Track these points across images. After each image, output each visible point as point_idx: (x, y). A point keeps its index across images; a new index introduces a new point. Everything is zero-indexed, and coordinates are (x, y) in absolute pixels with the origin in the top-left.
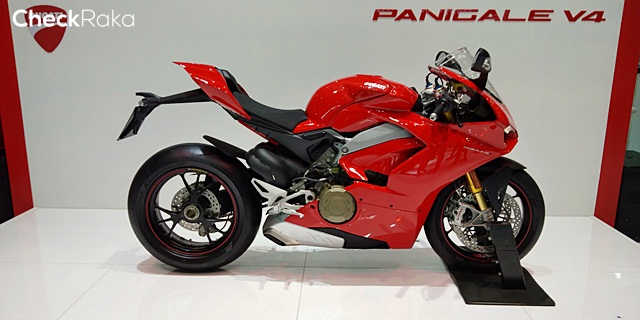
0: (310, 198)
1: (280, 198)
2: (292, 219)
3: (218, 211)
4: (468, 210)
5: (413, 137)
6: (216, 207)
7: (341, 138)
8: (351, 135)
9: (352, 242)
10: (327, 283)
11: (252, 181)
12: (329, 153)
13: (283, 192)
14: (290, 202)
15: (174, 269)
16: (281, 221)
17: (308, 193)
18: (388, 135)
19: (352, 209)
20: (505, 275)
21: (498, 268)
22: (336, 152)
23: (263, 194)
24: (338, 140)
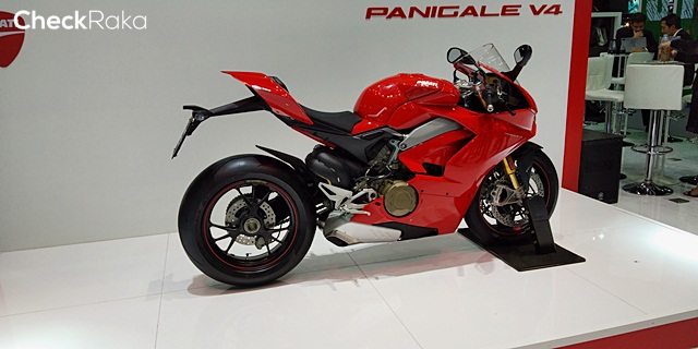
0: (373, 195)
1: (346, 199)
2: (355, 218)
3: (274, 221)
4: (504, 190)
5: (462, 127)
6: (271, 216)
7: (399, 135)
8: (408, 131)
9: (409, 233)
10: (389, 275)
11: (320, 186)
12: (385, 150)
13: (348, 193)
14: (355, 201)
15: (230, 286)
16: (346, 222)
17: (371, 191)
18: (442, 129)
19: (415, 201)
20: (540, 242)
21: (534, 237)
22: (392, 149)
23: (331, 197)
24: (397, 138)
